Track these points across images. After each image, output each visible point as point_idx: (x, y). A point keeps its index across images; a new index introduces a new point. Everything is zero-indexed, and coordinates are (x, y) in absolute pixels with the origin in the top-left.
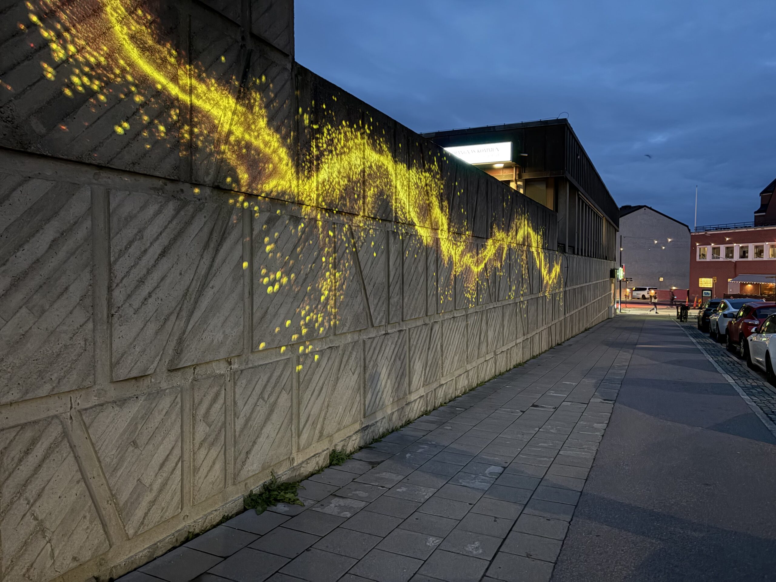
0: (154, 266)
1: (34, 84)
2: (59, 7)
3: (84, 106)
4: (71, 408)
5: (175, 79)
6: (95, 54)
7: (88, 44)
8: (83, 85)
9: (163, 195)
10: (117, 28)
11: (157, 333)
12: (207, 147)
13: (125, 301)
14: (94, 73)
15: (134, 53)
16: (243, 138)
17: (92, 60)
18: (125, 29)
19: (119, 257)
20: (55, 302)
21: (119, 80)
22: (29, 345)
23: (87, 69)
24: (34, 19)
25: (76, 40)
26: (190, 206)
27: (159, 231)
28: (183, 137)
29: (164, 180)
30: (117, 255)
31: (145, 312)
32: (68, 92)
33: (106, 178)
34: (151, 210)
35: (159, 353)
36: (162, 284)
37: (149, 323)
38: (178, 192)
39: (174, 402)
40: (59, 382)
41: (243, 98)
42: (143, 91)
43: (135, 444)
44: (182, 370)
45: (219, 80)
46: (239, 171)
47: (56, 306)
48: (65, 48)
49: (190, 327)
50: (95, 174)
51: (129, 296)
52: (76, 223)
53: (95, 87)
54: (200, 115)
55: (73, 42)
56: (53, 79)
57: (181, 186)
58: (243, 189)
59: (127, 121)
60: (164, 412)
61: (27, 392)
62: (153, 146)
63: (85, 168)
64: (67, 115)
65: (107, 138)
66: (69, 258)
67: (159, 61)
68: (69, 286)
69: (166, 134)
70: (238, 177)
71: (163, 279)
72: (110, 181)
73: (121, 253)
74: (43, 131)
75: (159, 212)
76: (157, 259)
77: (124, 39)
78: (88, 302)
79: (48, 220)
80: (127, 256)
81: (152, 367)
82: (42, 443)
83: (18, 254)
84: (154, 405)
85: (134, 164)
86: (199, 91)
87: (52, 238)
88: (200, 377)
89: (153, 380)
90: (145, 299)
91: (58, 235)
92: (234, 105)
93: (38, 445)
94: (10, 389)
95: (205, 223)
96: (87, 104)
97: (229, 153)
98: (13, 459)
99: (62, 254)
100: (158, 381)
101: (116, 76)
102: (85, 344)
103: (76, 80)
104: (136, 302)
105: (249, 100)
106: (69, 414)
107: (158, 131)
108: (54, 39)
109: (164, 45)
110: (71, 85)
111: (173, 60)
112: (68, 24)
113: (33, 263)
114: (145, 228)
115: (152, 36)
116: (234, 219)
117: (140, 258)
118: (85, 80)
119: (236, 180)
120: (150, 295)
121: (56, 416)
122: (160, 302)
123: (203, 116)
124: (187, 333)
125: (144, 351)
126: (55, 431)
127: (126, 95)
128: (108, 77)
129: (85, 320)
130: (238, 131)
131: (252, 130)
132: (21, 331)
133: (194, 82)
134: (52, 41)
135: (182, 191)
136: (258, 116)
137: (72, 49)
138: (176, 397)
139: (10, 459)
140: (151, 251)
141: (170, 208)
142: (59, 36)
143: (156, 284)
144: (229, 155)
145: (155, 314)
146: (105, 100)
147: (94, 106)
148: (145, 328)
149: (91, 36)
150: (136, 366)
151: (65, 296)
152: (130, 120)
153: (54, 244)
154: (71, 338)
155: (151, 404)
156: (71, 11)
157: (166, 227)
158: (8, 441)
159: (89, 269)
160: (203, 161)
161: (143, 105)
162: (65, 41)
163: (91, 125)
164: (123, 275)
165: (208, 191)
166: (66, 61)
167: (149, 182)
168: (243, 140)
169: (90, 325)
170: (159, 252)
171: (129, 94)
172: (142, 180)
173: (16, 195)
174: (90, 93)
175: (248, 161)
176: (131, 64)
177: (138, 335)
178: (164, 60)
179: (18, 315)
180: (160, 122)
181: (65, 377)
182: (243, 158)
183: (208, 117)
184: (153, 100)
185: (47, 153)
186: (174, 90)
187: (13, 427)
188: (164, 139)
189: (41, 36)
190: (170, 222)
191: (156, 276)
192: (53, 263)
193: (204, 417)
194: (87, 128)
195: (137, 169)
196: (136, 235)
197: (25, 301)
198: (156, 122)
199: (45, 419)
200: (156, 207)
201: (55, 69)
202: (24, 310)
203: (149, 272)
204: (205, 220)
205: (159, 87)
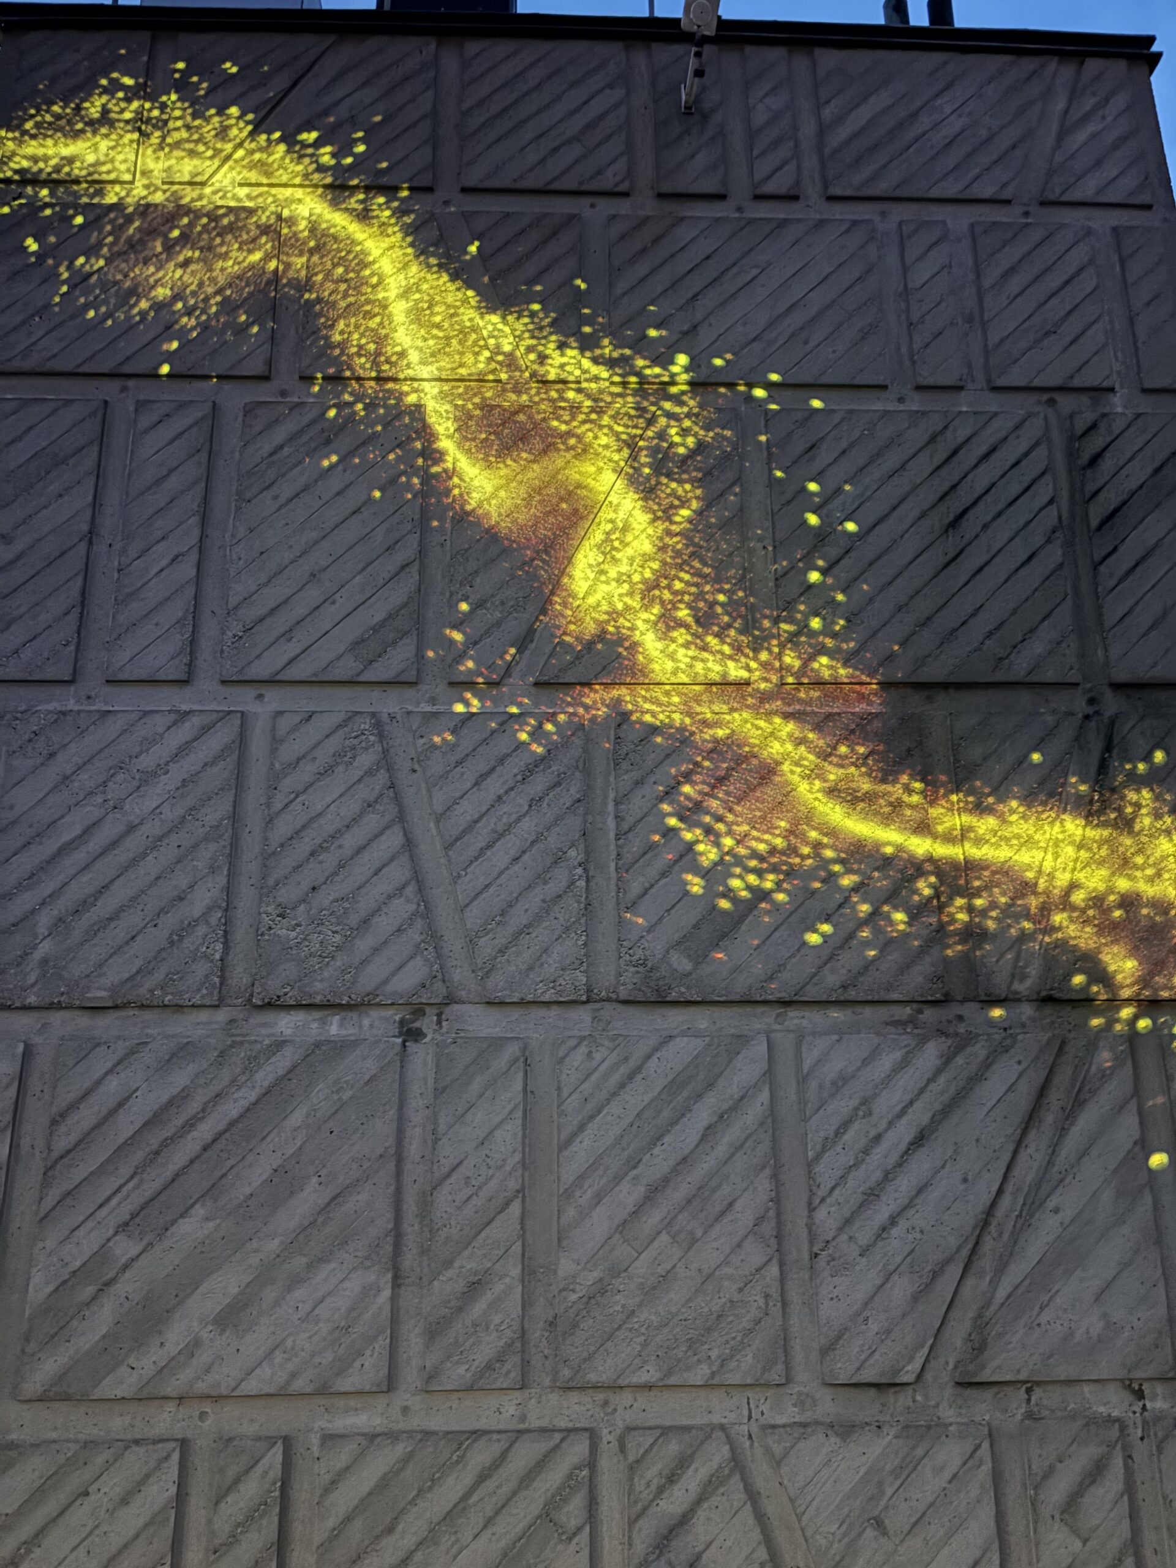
0: (899, 1165)
1: (673, 907)
2: (707, 794)
3: (750, 918)
4: (750, 1418)
5: (923, 828)
6: (767, 837)
7: (754, 828)
8: (749, 887)
9: (916, 1031)
10: (803, 787)
11: (916, 1298)
12: (1009, 926)
13: (840, 1230)
14: (765, 865)
15: (835, 814)
16: (1111, 890)
17: (762, 847)
18: (818, 784)
19: (824, 1150)
20: (711, 1226)
21: (809, 862)
22: (672, 1295)
23: (753, 863)
24: (673, 822)
25: (735, 827)
26: (978, 1046)
27: (907, 1098)
28: (953, 921)
29: (915, 1006)
30: (819, 1147)
31: (885, 1255)
32: (724, 904)
33: (795, 1018)
34: (887, 1061)
35: (925, 1342)
36: (919, 1200)
37: (896, 1277)
38: (949, 1022)
39: (972, 1456)
40: (722, 1366)
41: (1101, 812)
42: (856, 866)
43: (879, 1524)
44: (995, 1389)
45: (1029, 799)
46: (1106, 957)
47: (714, 1232)
48: (717, 844)
49: (1001, 1294)
50: (778, 1015)
51: (848, 1222)
52: (742, 1098)
53: (768, 885)
54: (986, 873)
55: (730, 833)
56: (701, 891)
57: (957, 1009)
58: (1126, 993)
59: (827, 920)
60: (948, 1474)
61: (669, 1373)
62: (881, 951)
63: (760, 1009)
64: (724, 936)
65: (793, 956)
66: (733, 1155)
67: (887, 810)
68: (735, 1200)
69: (909, 924)
70: (1105, 969)
71: (921, 1190)
72: (805, 1022)
73: (827, 1145)
74: (689, 967)
75: (904, 1063)
76: (906, 1152)
77: (816, 799)
78: (768, 1228)
79: (699, 1096)
80: (839, 1148)
81: (909, 1368)
82: (697, 1470)
83: (656, 1151)
84: (919, 1452)
85: (844, 987)
86: (981, 832)
87: (705, 1123)
88: (1044, 1413)
89: (919, 1398)
90: (884, 1229)
91: (715, 1119)
92: (1079, 832)
93: (690, 1472)
94: (645, 1362)
95: (1021, 1075)
96: (755, 913)
97: (1072, 927)
98: (648, 1485)
99: (722, 1149)
100: (933, 1403)
101: (803, 858)
102: (767, 1305)
103: (736, 883)
104: (864, 1232)
105: (1119, 810)
106: (746, 1428)
107: (891, 922)
108: (701, 838)
109: (895, 782)
110: (728, 894)
111: (915, 799)
112: (721, 811)
113: (678, 1164)
114: (875, 1096)
115: (870, 776)
116: (1105, 1058)
117: (866, 1151)
118: (752, 879)
119: (1101, 976)
120: (893, 1221)
121: (723, 1428)
122: (918, 1236)
123: (994, 873)
124: (993, 1308)
125: (888, 1332)
126: (717, 1454)
127: (824, 881)
128: (790, 865)
129: (765, 1259)
130: (1095, 880)
131: (1136, 867)
132: (661, 1270)
133: (966, 819)
134: (697, 842)
135: (960, 1018)
136: (1151, 836)
137: (728, 842)
138: (978, 1447)
139: (643, 1482)
140: (891, 1137)
141: (931, 1054)
142: (708, 831)
143: (906, 1201)
144: (1072, 930)
145: (909, 1259)
146: (787, 899)
147: (768, 912)
148: (888, 1285)
149: (758, 814)
150: (871, 1361)
151: (729, 1217)
152: (835, 918)
153: (709, 1132)
154: (741, 1290)
155: (913, 1448)
156: (728, 793)
157: (922, 1091)
158: (641, 1451)
159: (767, 1172)
160: (1002, 955)
161: (855, 889)
162: (718, 835)
163: (763, 942)
164: (833, 1183)
165: (1027, 1010)
166: (721, 862)
167: (883, 1012)
168: (1113, 893)
169: (774, 1270)
170: (909, 1137)
171: (831, 878)
172: (868, 1011)
173: (652, 1064)
174: (761, 895)
175: (1133, 933)
176: (832, 832)
177: (872, 1297)
178: (897, 805)
179: (656, 1244)
180: (896, 908)
181: (732, 1357)
182: (1115, 928)
183: (1007, 873)
184: (876, 874)
185: (695, 998)
186: (920, 846)
187: (650, 1428)
188: (905, 935)
189: (681, 840)
190: (930, 1081)
191: (905, 1184)
192: (707, 1164)
193: (1062, 1513)
194: (758, 947)
195: (852, 994)
196: (856, 1109)
197: (666, 1222)
198: (886, 908)
199: (700, 1428)
200: (898, 1055)
201: (703, 877)
202: (664, 1237)
203: (888, 1176)
204: (1021, 1068)
205: (889, 850)
